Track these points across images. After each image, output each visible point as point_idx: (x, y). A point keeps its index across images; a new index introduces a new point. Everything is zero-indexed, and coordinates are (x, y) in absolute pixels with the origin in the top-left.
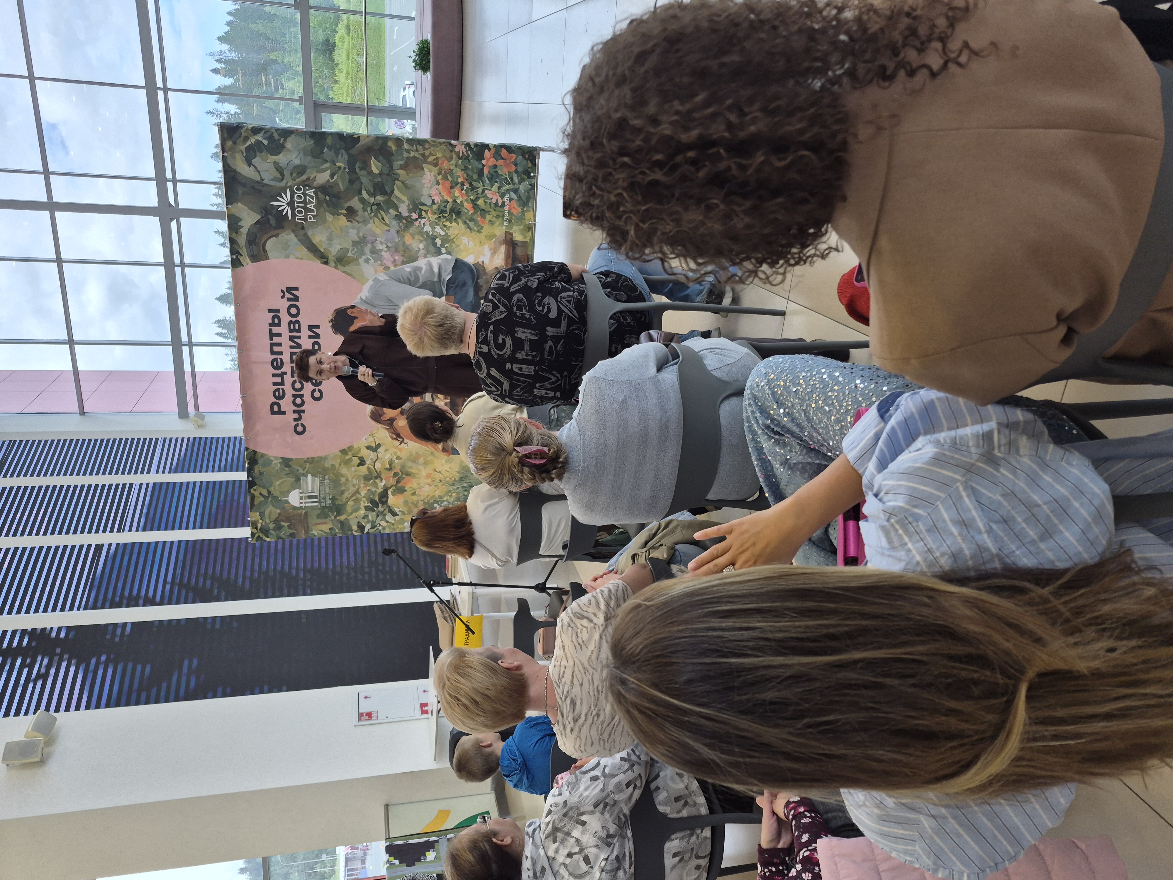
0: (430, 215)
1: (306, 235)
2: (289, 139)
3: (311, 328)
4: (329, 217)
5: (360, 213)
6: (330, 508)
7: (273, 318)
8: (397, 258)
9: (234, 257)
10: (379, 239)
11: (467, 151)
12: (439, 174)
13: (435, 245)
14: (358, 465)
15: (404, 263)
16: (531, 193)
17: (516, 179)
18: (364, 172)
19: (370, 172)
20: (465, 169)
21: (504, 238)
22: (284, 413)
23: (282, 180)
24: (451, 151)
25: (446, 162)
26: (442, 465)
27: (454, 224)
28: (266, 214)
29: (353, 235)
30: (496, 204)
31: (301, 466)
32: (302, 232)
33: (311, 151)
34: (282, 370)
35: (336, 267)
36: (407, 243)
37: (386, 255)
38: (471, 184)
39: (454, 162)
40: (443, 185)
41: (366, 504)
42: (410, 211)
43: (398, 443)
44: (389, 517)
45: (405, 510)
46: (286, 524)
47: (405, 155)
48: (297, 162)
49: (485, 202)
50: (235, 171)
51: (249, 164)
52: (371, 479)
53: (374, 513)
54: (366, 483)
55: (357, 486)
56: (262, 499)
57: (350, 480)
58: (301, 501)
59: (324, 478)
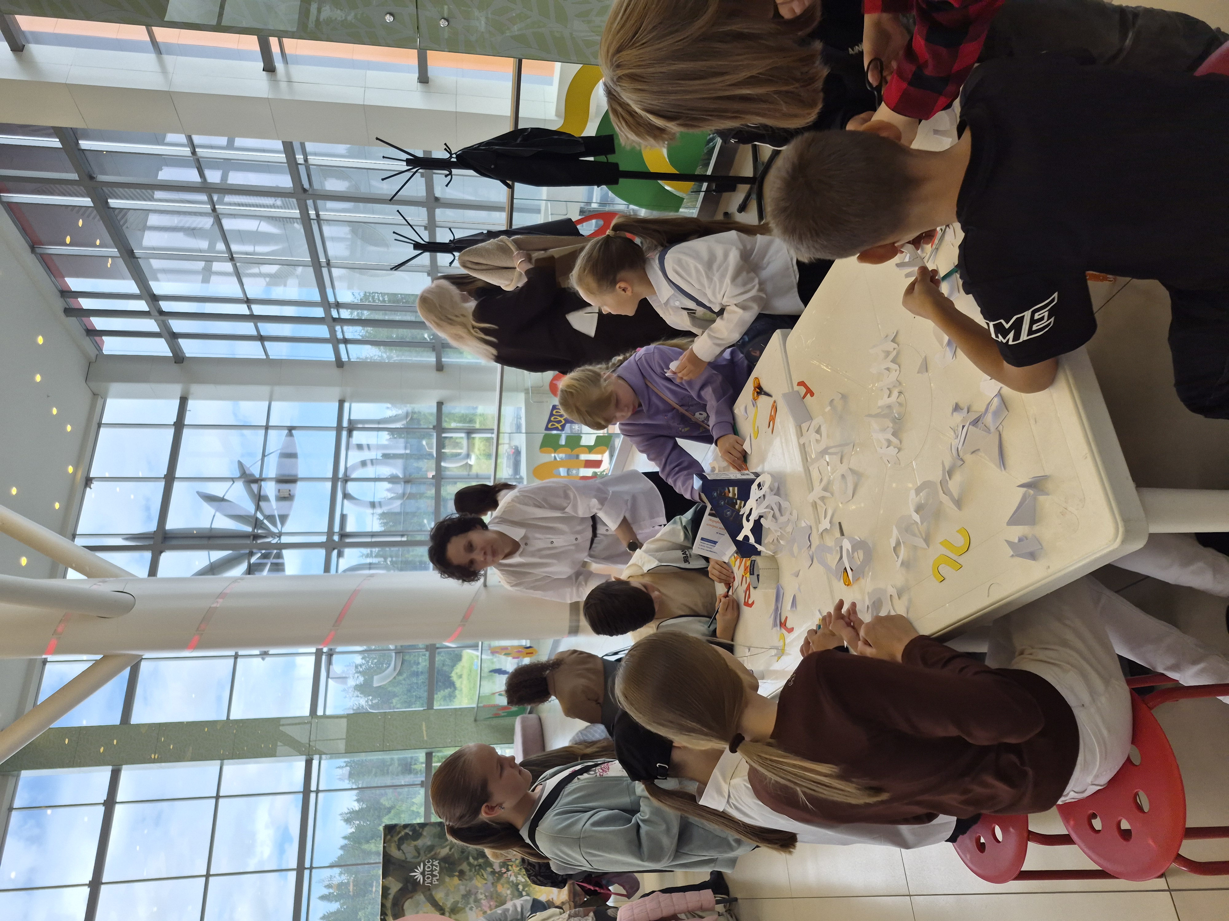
1: (431, 895)
2: (426, 829)
4: (447, 879)
5: (467, 873)
10: (480, 891)
13: (518, 890)
15: (497, 907)
23: (418, 857)
28: (406, 883)
29: (463, 890)
32: (428, 893)
35: (450, 917)
36: (499, 891)
37: (484, 902)
48: (429, 843)
50: (390, 856)
51: (399, 849)
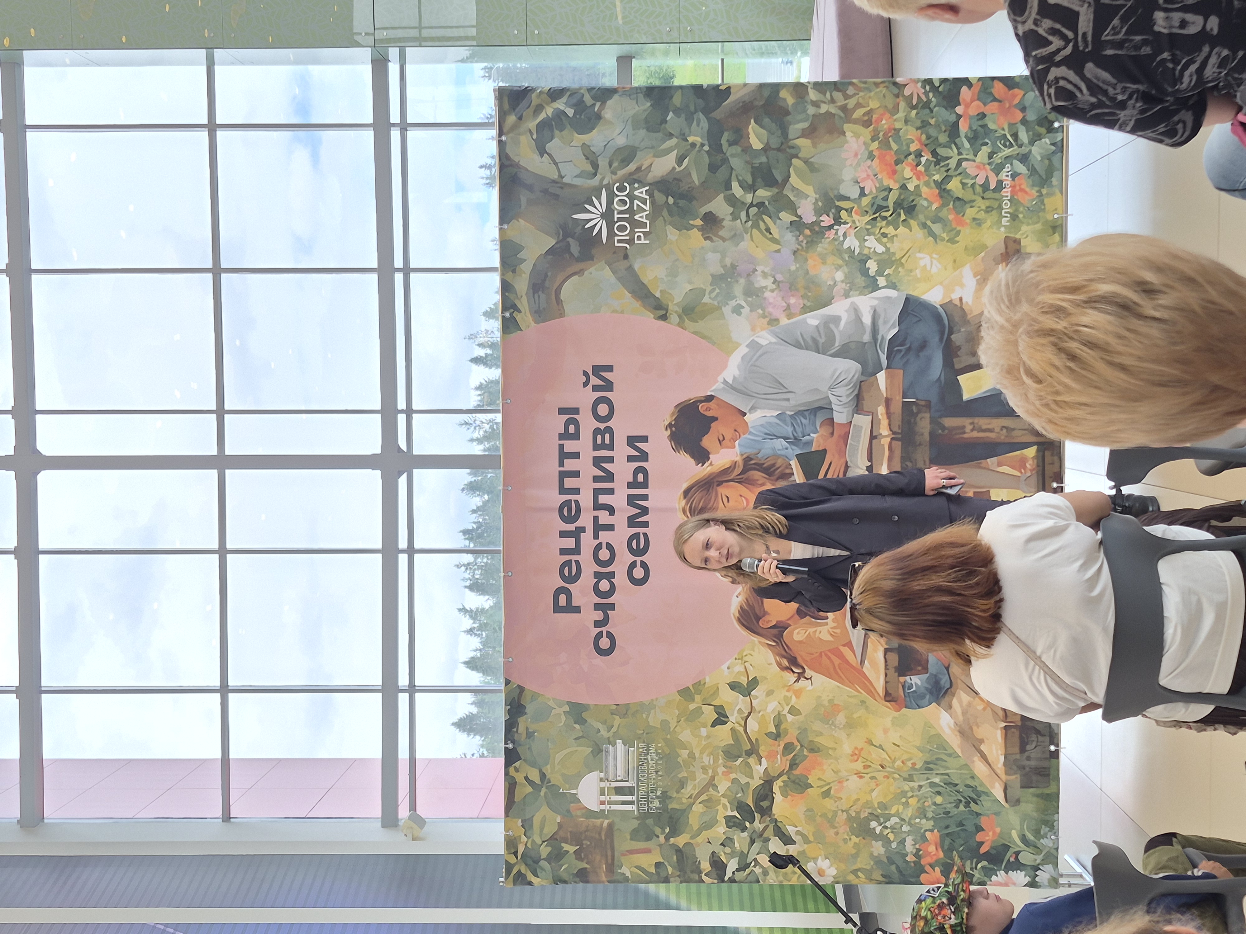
0: (855, 217)
1: (630, 268)
2: (609, 103)
3: (632, 441)
4: (672, 234)
5: (727, 223)
6: (658, 817)
7: (567, 424)
8: (792, 301)
9: (507, 315)
10: (760, 269)
11: (926, 94)
12: (873, 140)
13: (865, 272)
14: (713, 725)
15: (806, 310)
16: (1056, 159)
17: (1023, 136)
18: (737, 149)
19: (748, 149)
20: (924, 125)
21: (1003, 250)
22: (577, 610)
23: (595, 174)
24: (897, 96)
25: (888, 115)
26: (886, 731)
27: (901, 229)
28: (566, 235)
29: (714, 263)
30: (985, 187)
31: (604, 723)
32: (624, 264)
33: (646, 121)
34: (578, 524)
35: (681, 325)
36: (812, 272)
37: (772, 296)
38: (934, 153)
39: (901, 115)
40: (882, 158)
41: (730, 813)
42: (819, 212)
43: (793, 678)
44: (775, 844)
46: (571, 849)
47: (811, 110)
48: (621, 141)
49: (964, 185)
50: (517, 165)
51: (542, 151)
52: (739, 757)
53: (745, 834)
54: (730, 764)
55: (710, 771)
56: (529, 789)
57: (697, 756)
58: (602, 798)
59: (648, 750)
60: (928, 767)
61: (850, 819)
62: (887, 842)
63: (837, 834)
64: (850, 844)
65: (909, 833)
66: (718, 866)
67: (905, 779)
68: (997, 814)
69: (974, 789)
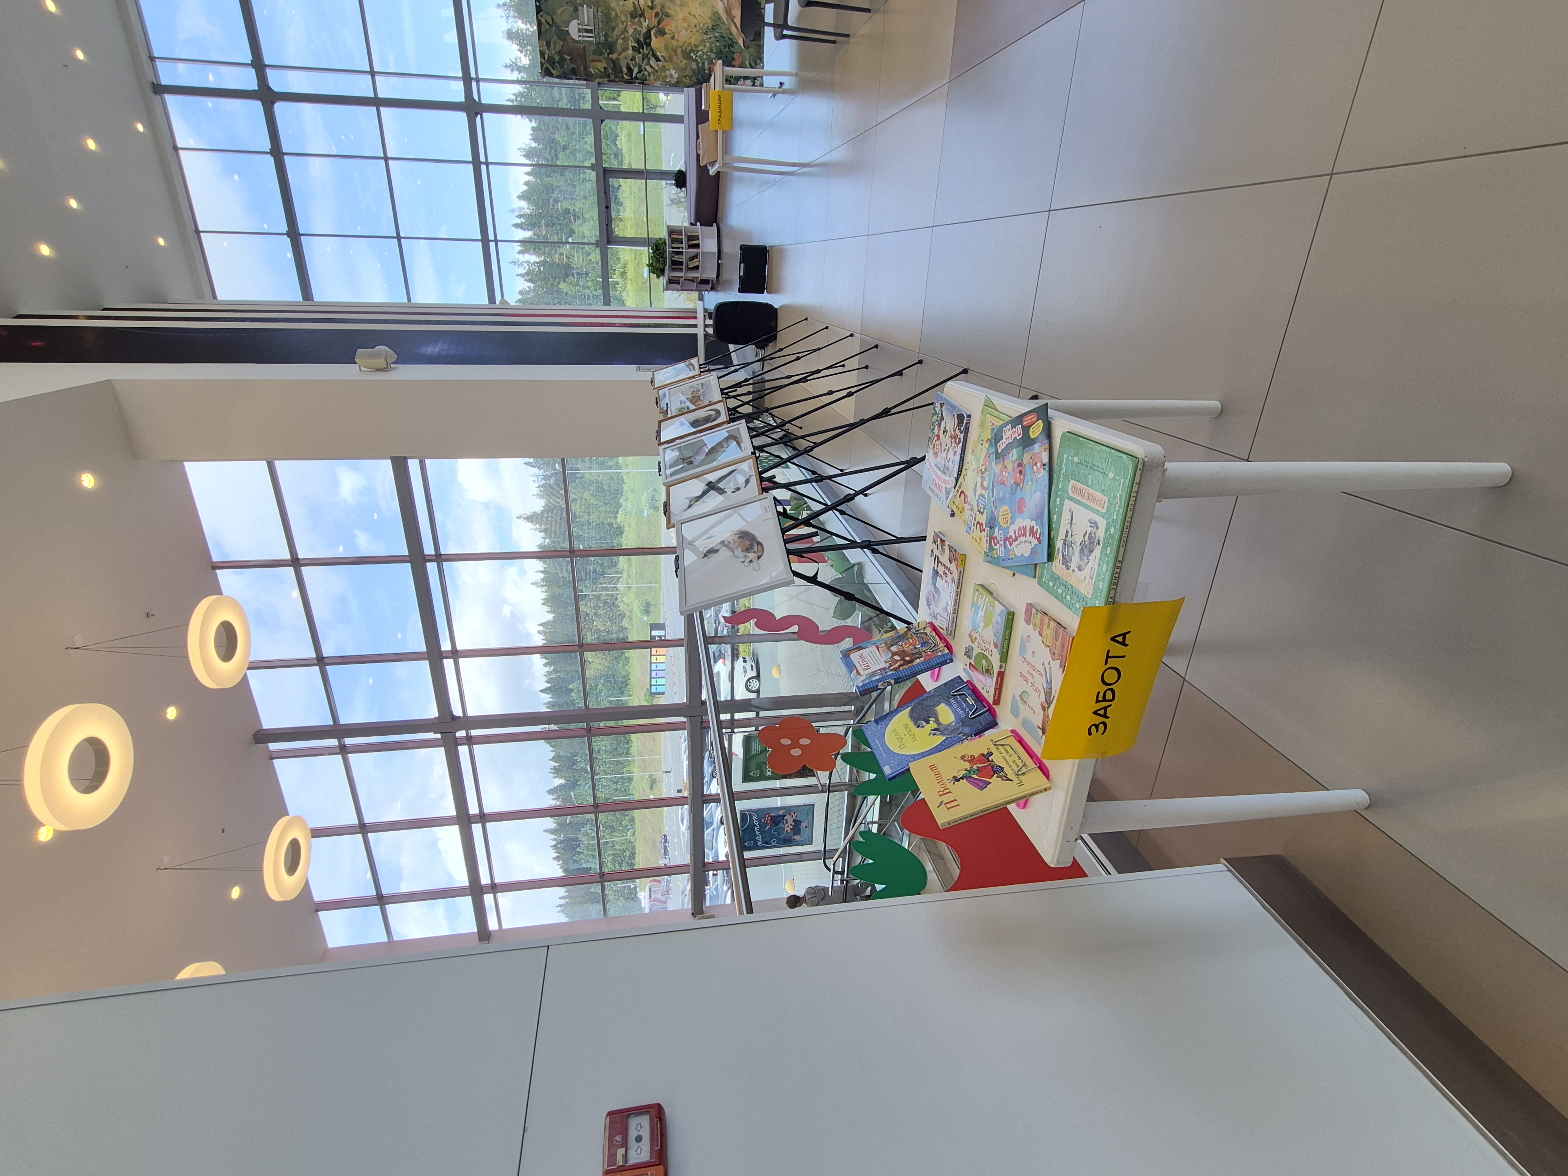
6: (603, 44)
26: (696, 9)
41: (634, 45)
44: (653, 61)
45: (666, 55)
46: (568, 58)
52: (636, 17)
53: (640, 55)
54: (633, 20)
55: (625, 24)
56: (548, 27)
57: (619, 15)
58: (580, 34)
59: (598, 11)
60: (714, 28)
61: (682, 51)
62: (698, 63)
63: (677, 58)
64: (683, 63)
65: (706, 59)
66: (630, 71)
67: (704, 34)
68: (741, 52)
69: (731, 40)
